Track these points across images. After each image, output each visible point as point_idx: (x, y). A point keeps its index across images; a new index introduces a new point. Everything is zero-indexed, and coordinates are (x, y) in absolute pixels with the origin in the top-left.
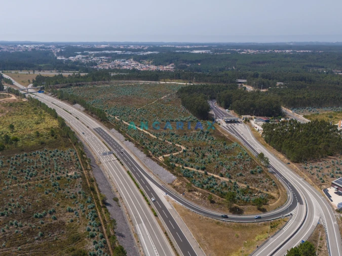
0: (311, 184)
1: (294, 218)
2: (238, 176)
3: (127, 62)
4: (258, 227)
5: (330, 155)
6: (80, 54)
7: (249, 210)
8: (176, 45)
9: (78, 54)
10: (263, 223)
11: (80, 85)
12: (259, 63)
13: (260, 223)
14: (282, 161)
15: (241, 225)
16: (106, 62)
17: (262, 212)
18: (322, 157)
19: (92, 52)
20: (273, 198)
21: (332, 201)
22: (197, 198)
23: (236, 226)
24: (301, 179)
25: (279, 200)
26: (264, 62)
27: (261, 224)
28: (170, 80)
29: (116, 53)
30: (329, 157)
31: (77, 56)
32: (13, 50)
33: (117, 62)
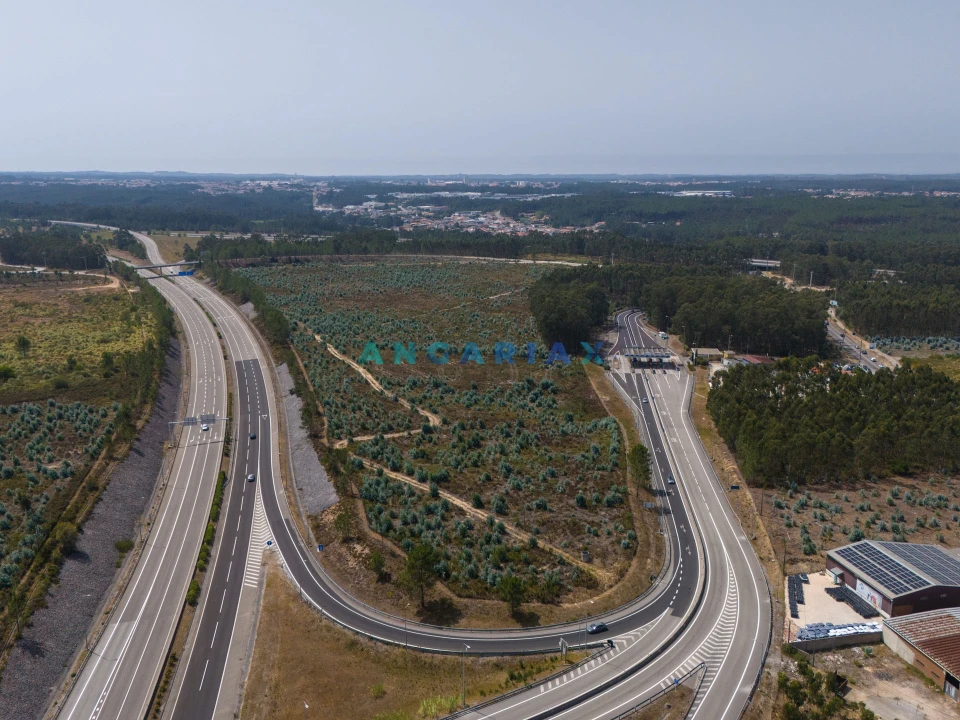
0: (765, 554)
1: (612, 656)
2: (530, 509)
3: (482, 219)
4: (471, 671)
5: (901, 474)
6: (375, 200)
7: (484, 613)
8: (646, 181)
9: (370, 200)
10: (494, 659)
11: (297, 261)
12: (860, 221)
13: (482, 660)
14: (722, 479)
15: (416, 660)
16: (428, 217)
17: (519, 626)
18: (868, 477)
19: (405, 195)
20: (592, 585)
21: (795, 615)
22: (352, 563)
23: (400, 661)
24: (740, 539)
25: (609, 592)
26: (876, 220)
27: (484, 665)
28: (552, 257)
29: (467, 197)
30: (898, 479)
31: (366, 204)
32: (224, 190)
33: (457, 217)
